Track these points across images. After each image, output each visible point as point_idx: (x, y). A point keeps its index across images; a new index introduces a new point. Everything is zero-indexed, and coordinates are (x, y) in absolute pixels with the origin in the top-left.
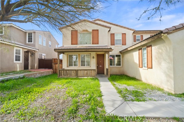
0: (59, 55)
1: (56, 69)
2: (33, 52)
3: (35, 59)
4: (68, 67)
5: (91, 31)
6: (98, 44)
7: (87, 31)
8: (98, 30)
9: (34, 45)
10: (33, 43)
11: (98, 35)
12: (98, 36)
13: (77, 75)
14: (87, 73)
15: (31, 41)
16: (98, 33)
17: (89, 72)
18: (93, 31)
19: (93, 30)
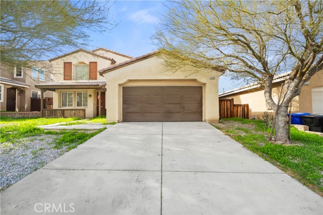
0: (42, 93)
2: (22, 89)
3: (24, 98)
4: (60, 107)
5: (88, 63)
6: (96, 79)
7: (84, 63)
8: (96, 62)
9: (23, 81)
10: (22, 77)
11: (96, 68)
14: (75, 113)
15: (20, 75)
16: (96, 66)
17: (77, 112)
18: (90, 64)
19: (90, 62)
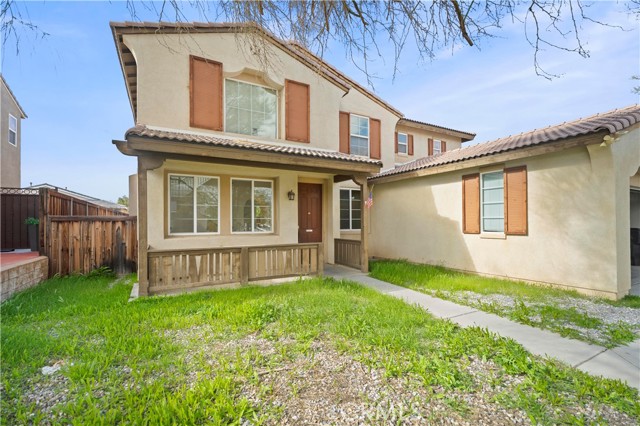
1: (65, 250)
4: (166, 236)
5: (283, 83)
6: (307, 141)
8: (308, 87)
11: (308, 106)
12: (308, 112)
13: (245, 272)
14: (289, 261)
16: (308, 100)
18: (287, 87)
19: (289, 82)
